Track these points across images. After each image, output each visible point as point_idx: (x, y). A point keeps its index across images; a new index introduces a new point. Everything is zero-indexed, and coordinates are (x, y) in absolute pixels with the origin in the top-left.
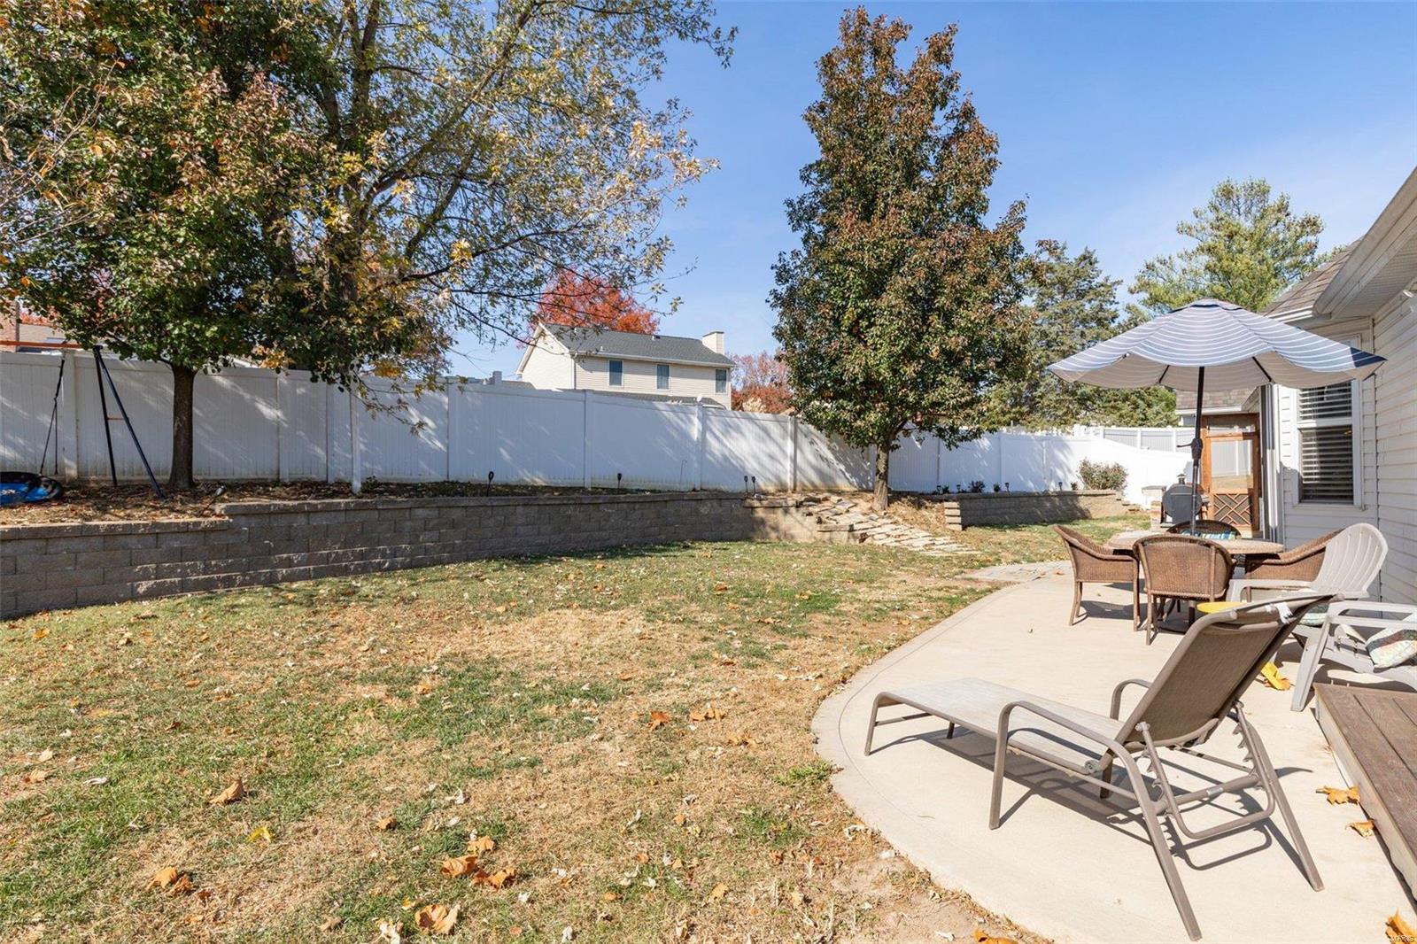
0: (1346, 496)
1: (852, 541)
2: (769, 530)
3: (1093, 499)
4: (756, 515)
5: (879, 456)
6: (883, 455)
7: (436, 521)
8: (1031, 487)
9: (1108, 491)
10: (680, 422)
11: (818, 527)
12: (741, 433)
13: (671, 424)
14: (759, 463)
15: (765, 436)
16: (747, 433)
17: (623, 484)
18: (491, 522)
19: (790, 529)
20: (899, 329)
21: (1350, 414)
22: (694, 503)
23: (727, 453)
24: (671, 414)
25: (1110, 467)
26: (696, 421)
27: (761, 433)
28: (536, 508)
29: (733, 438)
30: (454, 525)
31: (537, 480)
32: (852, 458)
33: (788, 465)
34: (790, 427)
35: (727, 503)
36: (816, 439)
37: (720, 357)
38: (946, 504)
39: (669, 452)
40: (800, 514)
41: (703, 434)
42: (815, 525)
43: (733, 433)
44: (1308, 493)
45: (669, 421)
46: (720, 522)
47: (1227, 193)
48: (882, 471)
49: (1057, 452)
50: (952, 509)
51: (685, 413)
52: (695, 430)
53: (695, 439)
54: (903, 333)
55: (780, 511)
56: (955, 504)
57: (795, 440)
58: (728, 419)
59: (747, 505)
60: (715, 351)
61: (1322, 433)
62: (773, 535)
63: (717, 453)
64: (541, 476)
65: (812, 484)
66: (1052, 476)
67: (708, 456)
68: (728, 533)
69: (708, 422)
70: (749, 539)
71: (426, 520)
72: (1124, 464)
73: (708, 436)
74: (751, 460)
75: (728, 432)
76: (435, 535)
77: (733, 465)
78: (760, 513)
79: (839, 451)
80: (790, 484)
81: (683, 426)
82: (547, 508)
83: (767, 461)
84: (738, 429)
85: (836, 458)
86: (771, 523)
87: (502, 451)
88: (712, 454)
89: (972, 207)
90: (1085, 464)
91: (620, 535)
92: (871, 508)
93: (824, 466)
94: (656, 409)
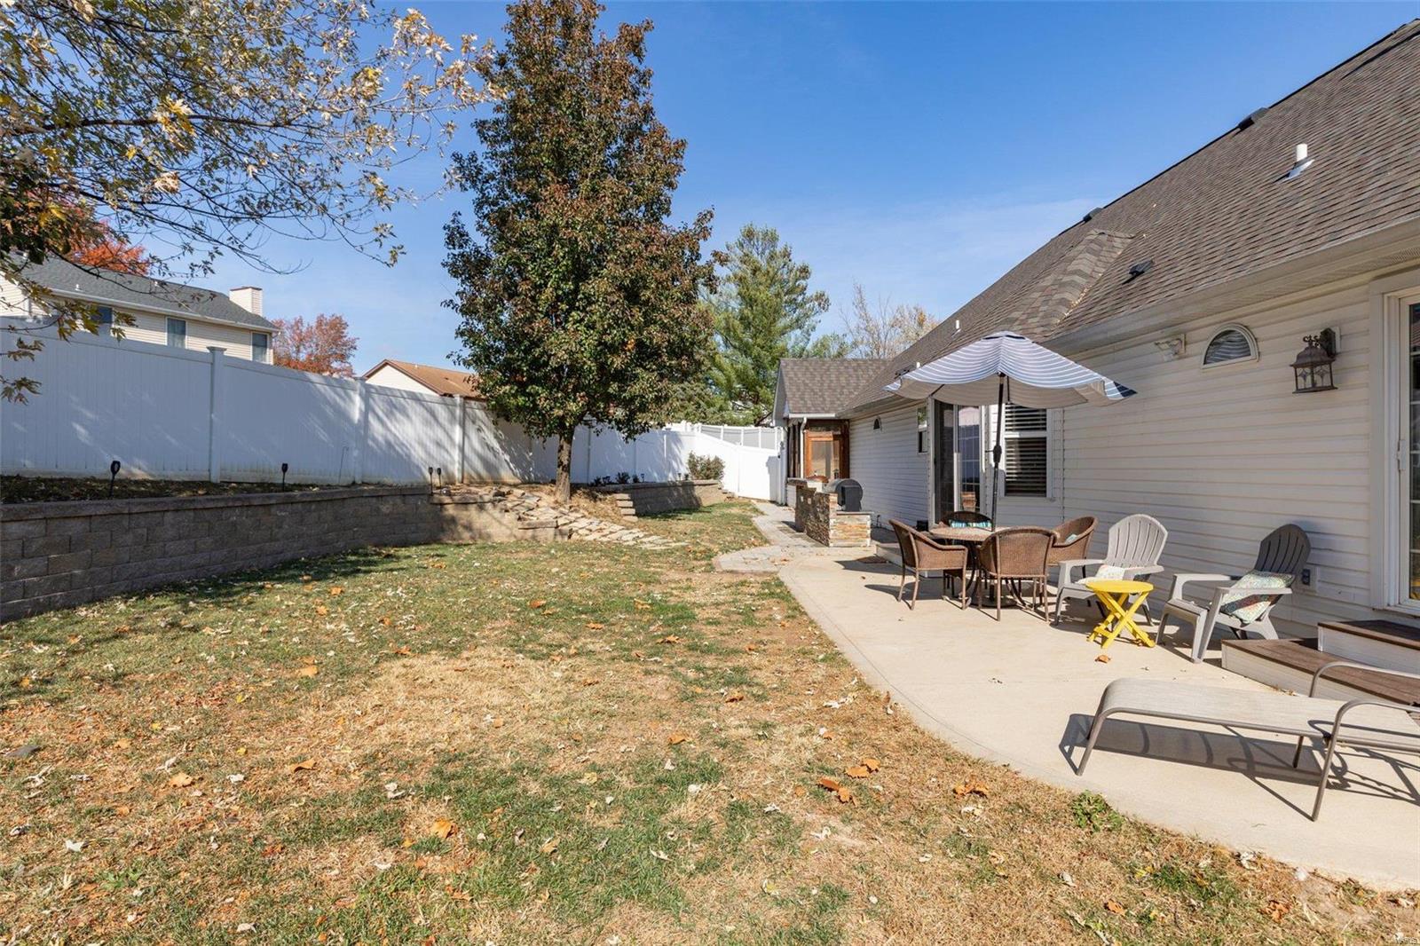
0: (1040, 489)
1: (559, 539)
2: (460, 529)
3: (703, 488)
4: (446, 513)
5: (562, 447)
6: (566, 446)
7: (41, 541)
8: (656, 477)
9: (711, 481)
10: (338, 399)
11: (520, 524)
12: (408, 416)
13: (328, 403)
14: (426, 451)
15: (433, 421)
16: (414, 418)
17: (290, 479)
18: (129, 538)
19: (485, 527)
20: (612, 318)
21: (1045, 429)
22: (374, 500)
23: (391, 438)
24: (327, 387)
25: (711, 460)
26: (357, 399)
27: (428, 416)
28: (192, 514)
29: (396, 419)
30: (71, 546)
31: (136, 471)
32: (516, 448)
33: (456, 455)
34: (458, 412)
35: (412, 500)
36: (483, 426)
37: (256, 318)
38: (619, 496)
39: (323, 435)
40: (497, 510)
41: (365, 415)
42: (516, 522)
43: (398, 415)
44: (1011, 489)
45: (325, 398)
46: (404, 523)
47: (750, 235)
48: (566, 463)
49: (673, 446)
50: (623, 500)
51: (343, 388)
52: (356, 408)
53: (356, 422)
54: (617, 324)
55: (473, 508)
56: (626, 496)
57: (463, 426)
58: (393, 398)
59: (436, 501)
60: (249, 309)
61: (1022, 443)
62: (466, 535)
63: (380, 439)
64: (141, 463)
65: (479, 476)
66: (670, 468)
67: (370, 443)
68: (414, 535)
69: (371, 401)
70: (438, 541)
71: (25, 542)
72: (722, 458)
73: (371, 418)
74: (417, 446)
75: (392, 412)
76: (40, 563)
77: (398, 452)
78: (451, 510)
79: (504, 440)
80: (458, 475)
81: (342, 404)
82: (205, 512)
83: (433, 448)
84: (404, 412)
85: (502, 447)
86: (464, 521)
87: (78, 427)
88: (374, 440)
89: (657, 208)
90: (692, 456)
91: (295, 545)
92: (556, 502)
93: (490, 456)
94: (309, 381)
